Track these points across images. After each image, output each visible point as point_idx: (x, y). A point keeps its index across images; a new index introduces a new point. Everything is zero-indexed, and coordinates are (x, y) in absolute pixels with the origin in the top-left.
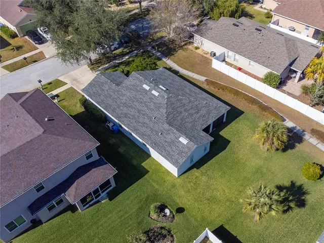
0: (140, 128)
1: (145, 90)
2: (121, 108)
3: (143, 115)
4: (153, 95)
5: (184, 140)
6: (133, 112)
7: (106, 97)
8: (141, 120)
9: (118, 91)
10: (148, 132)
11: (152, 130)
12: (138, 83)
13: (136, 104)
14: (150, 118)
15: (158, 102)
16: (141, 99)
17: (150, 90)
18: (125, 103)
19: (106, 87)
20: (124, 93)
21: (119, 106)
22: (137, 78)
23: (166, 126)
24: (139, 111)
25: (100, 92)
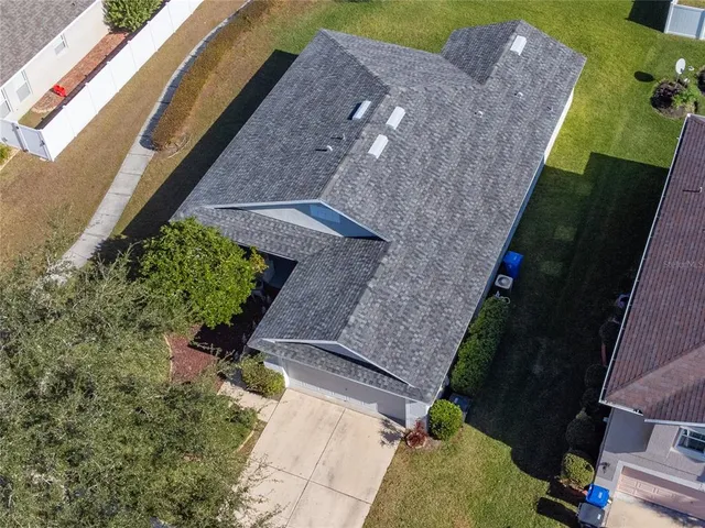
0: (517, 152)
1: (389, 150)
2: (468, 217)
3: (475, 146)
4: (404, 123)
5: (519, 44)
6: (473, 177)
7: (441, 281)
8: (493, 151)
9: (409, 240)
10: (521, 128)
11: (514, 120)
12: (366, 174)
13: (443, 171)
14: (481, 126)
15: (424, 110)
16: (423, 160)
17: (388, 132)
18: (451, 207)
19: (400, 290)
20: (411, 217)
21: (466, 226)
22: (346, 180)
23: (492, 84)
24: (466, 160)
25: (425, 310)
